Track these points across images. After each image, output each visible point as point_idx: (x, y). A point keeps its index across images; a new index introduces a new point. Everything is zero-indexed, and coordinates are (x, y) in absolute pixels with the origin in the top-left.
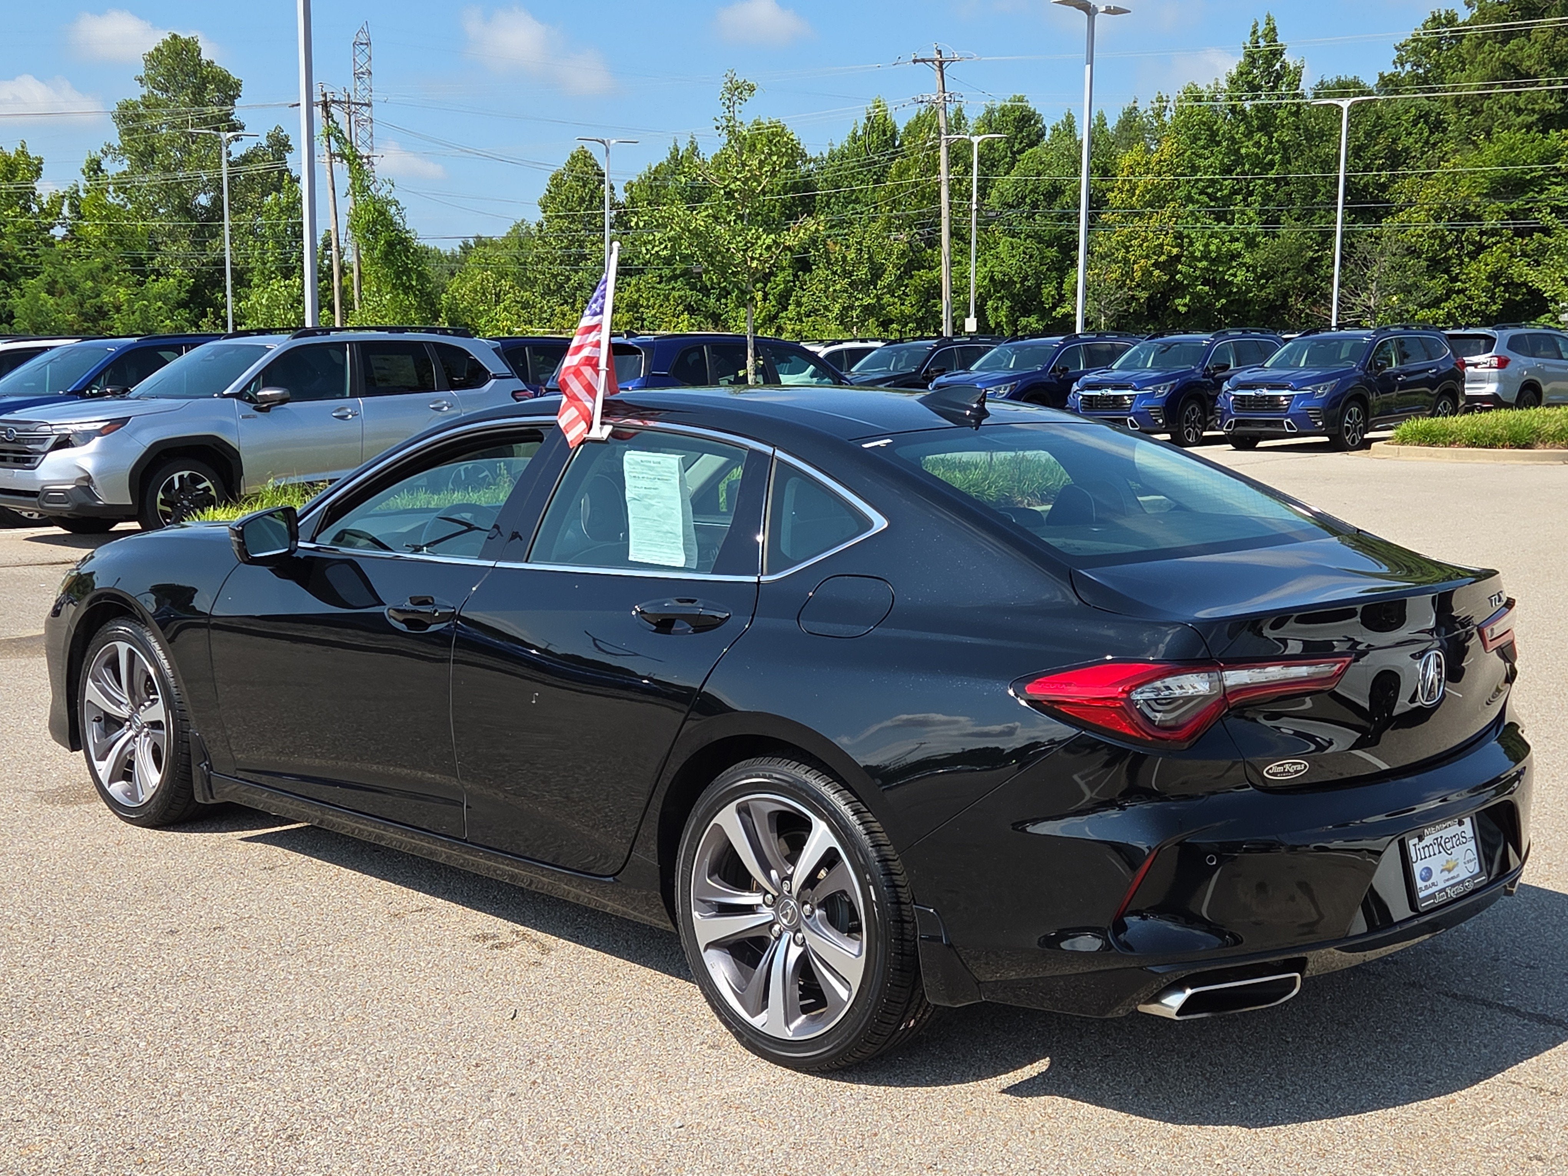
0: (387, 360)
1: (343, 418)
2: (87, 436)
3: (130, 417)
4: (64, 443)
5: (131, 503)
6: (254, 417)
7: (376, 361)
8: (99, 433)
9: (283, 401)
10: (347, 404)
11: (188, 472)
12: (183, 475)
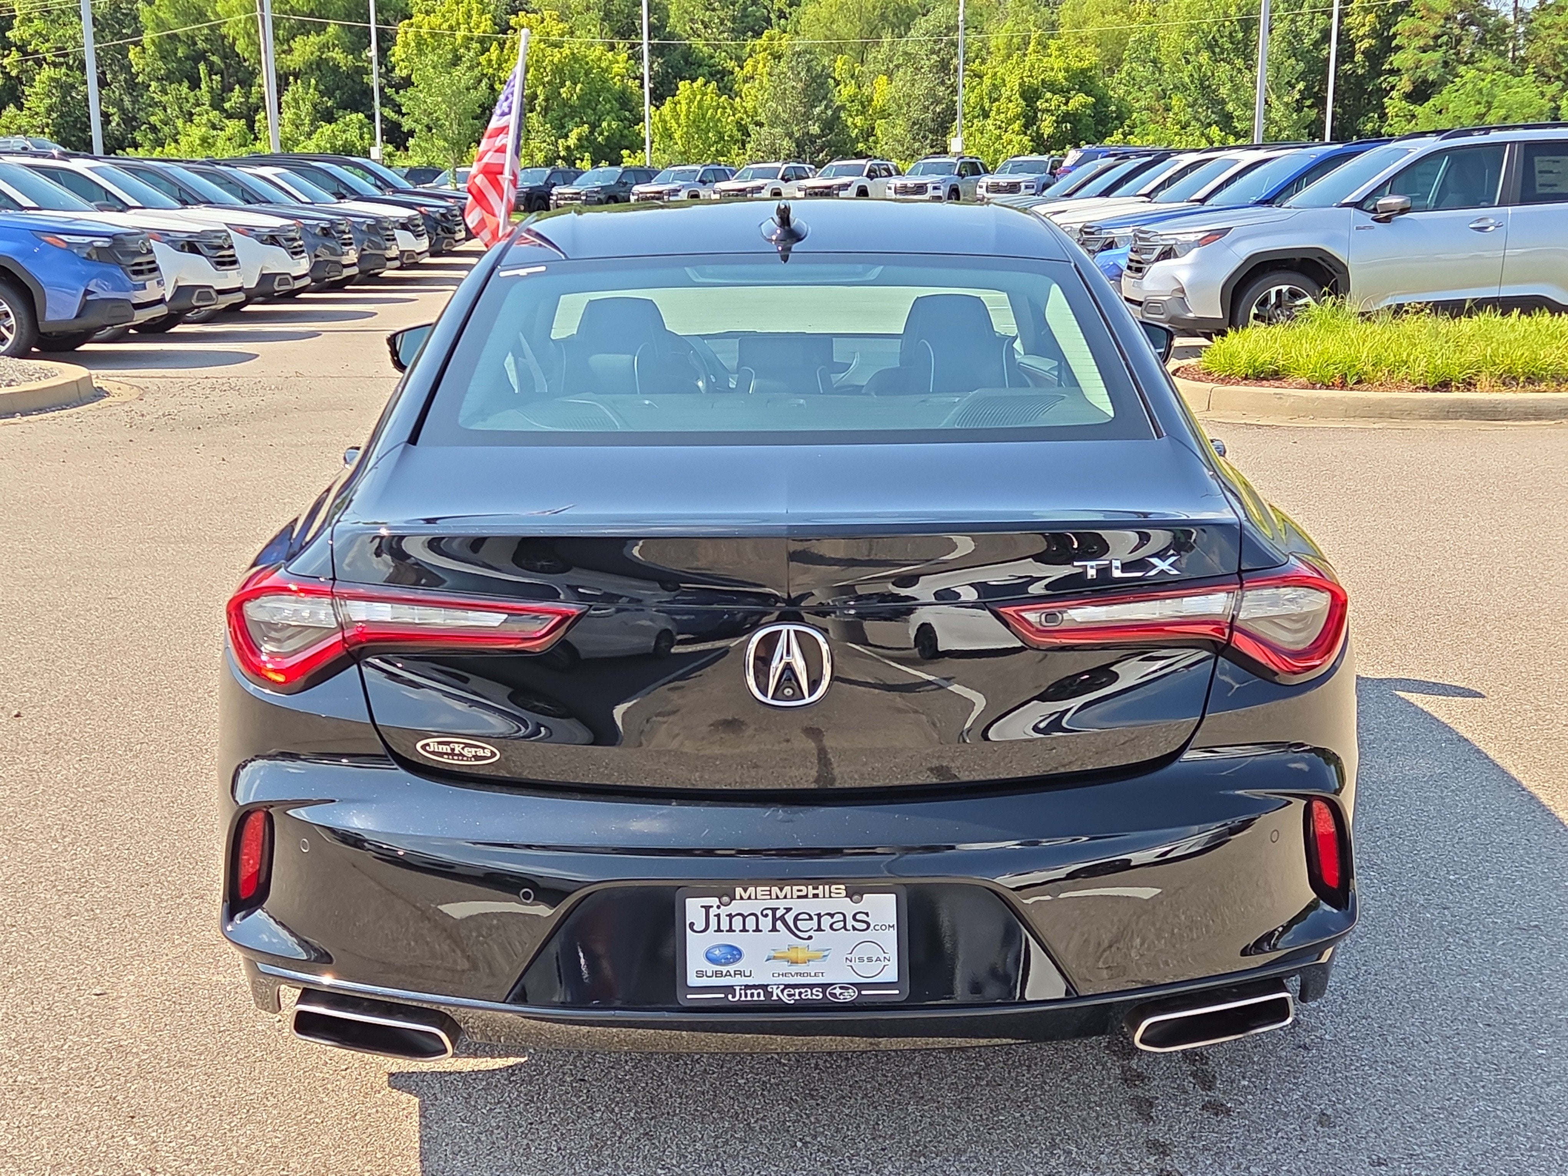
0: (1558, 162)
1: (1481, 229)
2: (1188, 247)
3: (1231, 228)
4: (1167, 254)
5: (1221, 317)
6: (1371, 228)
7: (1540, 163)
8: (1200, 243)
9: (1403, 211)
10: (1490, 214)
11: (1287, 287)
12: (1281, 290)
